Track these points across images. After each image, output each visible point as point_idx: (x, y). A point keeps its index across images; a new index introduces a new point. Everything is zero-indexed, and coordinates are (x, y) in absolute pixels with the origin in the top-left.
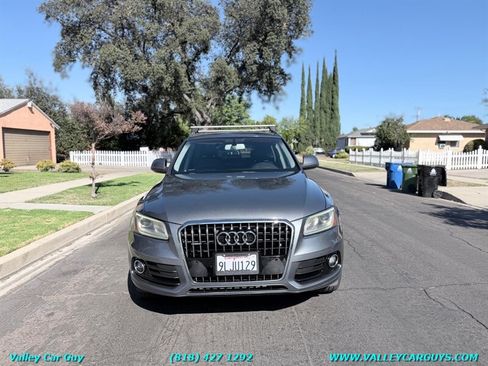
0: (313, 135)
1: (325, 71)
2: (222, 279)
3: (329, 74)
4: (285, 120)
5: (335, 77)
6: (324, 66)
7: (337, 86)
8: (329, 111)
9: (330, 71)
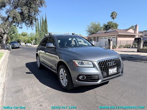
0: (40, 38)
1: (43, 19)
2: (111, 76)
3: (44, 20)
4: (31, 33)
5: (46, 21)
6: (42, 17)
7: (47, 24)
8: (45, 31)
9: (44, 19)
